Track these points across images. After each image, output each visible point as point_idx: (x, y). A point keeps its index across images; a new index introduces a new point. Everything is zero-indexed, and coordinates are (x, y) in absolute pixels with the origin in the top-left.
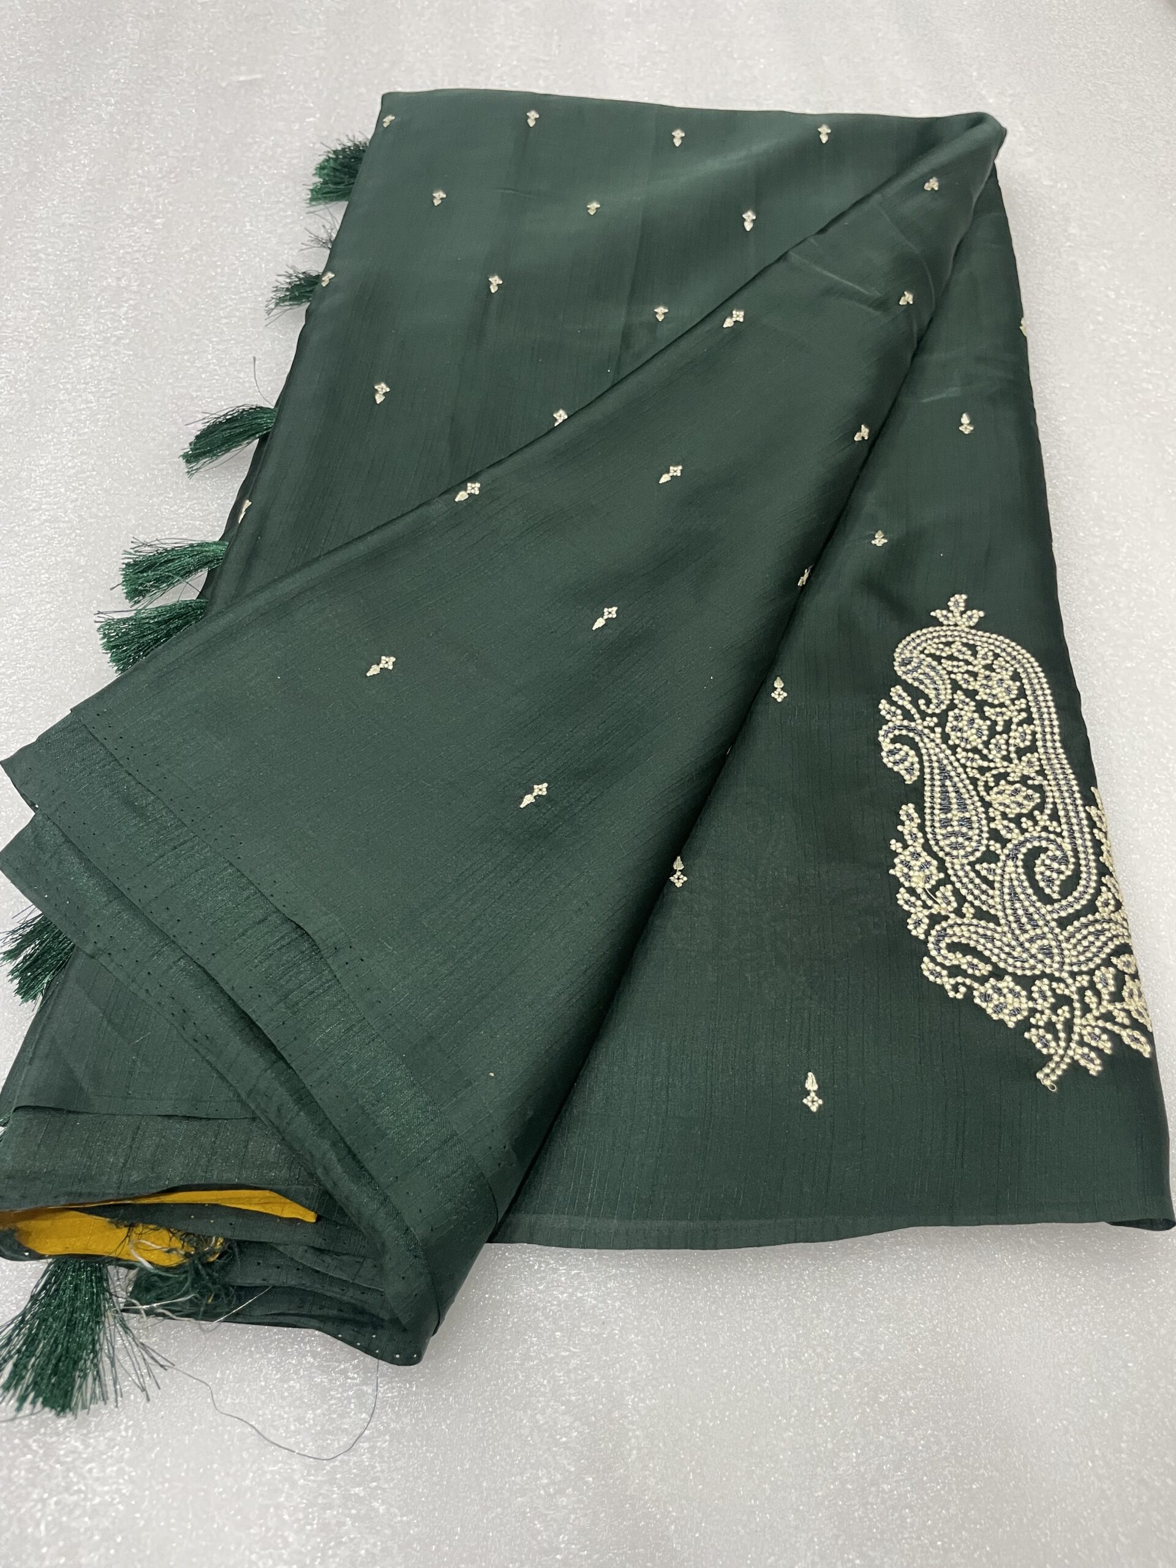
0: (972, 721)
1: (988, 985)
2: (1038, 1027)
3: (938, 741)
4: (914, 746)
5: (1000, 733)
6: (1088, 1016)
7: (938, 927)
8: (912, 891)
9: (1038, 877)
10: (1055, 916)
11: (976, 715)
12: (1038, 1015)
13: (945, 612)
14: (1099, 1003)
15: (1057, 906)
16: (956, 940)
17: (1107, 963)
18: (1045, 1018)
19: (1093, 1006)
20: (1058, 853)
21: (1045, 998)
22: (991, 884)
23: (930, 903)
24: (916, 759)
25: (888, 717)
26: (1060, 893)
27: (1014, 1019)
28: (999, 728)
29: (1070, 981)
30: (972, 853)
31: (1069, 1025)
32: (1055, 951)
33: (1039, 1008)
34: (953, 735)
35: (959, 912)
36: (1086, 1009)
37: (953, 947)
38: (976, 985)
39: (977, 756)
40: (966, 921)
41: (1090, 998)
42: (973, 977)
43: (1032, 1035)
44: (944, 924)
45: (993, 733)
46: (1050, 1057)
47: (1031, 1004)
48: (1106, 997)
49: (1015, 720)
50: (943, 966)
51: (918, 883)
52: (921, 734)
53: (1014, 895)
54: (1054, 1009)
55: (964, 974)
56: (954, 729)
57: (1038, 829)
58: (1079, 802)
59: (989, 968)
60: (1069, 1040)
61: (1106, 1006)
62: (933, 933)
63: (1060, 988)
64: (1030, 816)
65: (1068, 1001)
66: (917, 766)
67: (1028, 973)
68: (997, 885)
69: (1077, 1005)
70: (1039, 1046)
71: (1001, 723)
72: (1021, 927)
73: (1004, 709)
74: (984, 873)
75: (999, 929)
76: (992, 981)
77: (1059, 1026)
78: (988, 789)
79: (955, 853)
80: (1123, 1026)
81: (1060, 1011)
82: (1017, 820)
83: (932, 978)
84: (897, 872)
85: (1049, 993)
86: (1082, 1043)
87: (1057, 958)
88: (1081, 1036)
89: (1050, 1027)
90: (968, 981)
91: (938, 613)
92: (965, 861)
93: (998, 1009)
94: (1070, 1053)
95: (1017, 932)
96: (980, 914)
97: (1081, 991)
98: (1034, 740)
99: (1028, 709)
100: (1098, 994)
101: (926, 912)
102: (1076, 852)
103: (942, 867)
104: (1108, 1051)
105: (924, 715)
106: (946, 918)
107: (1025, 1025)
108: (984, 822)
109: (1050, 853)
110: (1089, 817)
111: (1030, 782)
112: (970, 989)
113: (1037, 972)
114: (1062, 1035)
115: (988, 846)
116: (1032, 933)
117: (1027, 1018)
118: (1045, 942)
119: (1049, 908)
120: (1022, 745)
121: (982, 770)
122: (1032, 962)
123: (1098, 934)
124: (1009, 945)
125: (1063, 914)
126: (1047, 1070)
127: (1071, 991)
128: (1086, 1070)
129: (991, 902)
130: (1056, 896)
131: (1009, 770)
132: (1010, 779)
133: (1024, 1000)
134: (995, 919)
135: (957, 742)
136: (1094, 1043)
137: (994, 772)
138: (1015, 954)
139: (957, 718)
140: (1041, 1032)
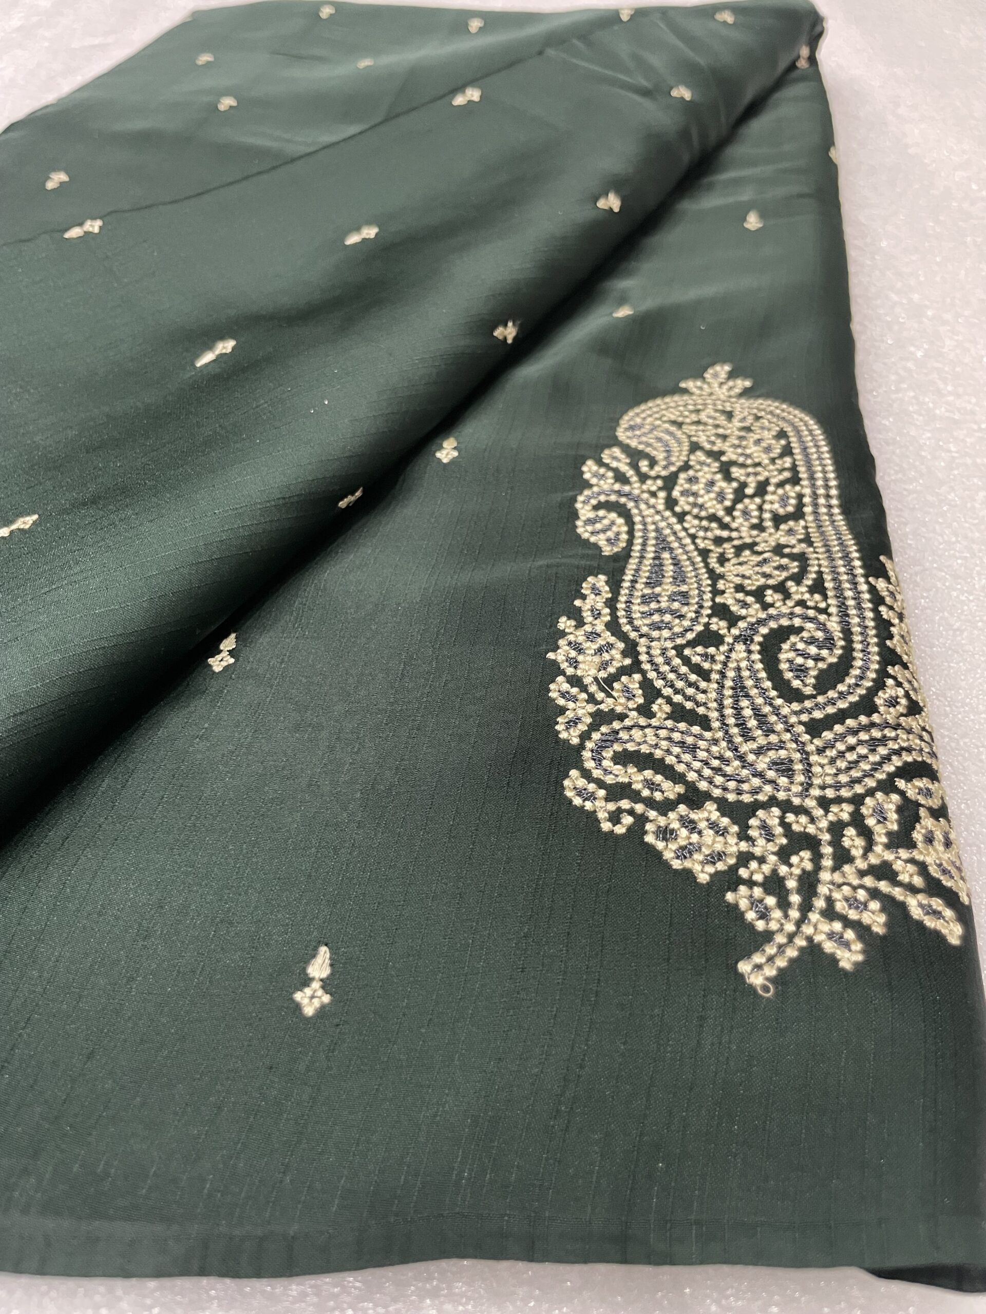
0: (712, 483)
1: (672, 815)
2: (751, 883)
3: (661, 507)
4: (626, 514)
5: (752, 497)
6: (847, 868)
7: (604, 729)
8: (576, 681)
9: (784, 666)
10: (805, 718)
11: (719, 476)
12: (754, 865)
13: (699, 383)
14: (868, 849)
15: (808, 704)
16: (631, 747)
17: (887, 786)
18: (766, 869)
19: (857, 853)
20: (820, 635)
21: (769, 836)
22: (705, 675)
23: (600, 696)
24: (625, 529)
25: (594, 481)
26: (815, 687)
27: (710, 869)
28: (749, 491)
29: (819, 812)
30: (682, 635)
31: (809, 884)
32: (798, 767)
33: (757, 851)
34: (682, 500)
35: (645, 711)
36: (843, 857)
37: (623, 758)
38: (652, 814)
39: (714, 525)
40: (654, 722)
41: (852, 840)
42: (650, 803)
43: (740, 897)
44: (616, 725)
45: (740, 495)
46: (768, 936)
47: (744, 846)
48: (881, 839)
49: (774, 481)
50: (601, 784)
51: (588, 669)
52: (636, 500)
53: (740, 689)
54: (784, 855)
55: (636, 797)
56: (684, 493)
57: (790, 603)
58: (860, 571)
59: (680, 789)
60: (806, 907)
61: (881, 853)
62: (596, 736)
63: (799, 824)
64: (781, 588)
65: (812, 843)
66: (624, 537)
67: (747, 798)
68: (715, 676)
69: (827, 850)
70: (751, 916)
71: (753, 485)
72: (747, 735)
73: (759, 469)
74: (696, 659)
75: (708, 735)
76: (682, 809)
77: (791, 884)
78: (722, 560)
79: (655, 634)
80: (912, 889)
81: (794, 859)
82: (759, 594)
83: (577, 801)
84: (558, 657)
85: (779, 830)
86: (830, 913)
87: (800, 778)
88: (830, 900)
89: (774, 884)
90: (639, 808)
91: (689, 384)
92: (669, 644)
93: (685, 852)
94: (808, 930)
95: (738, 740)
96: (679, 714)
97: (837, 829)
98: (800, 505)
99: (794, 468)
100: (866, 834)
101: (591, 708)
102: (847, 633)
103: (631, 649)
104: (878, 929)
105: (643, 478)
106: (622, 717)
107: (731, 880)
108: (708, 596)
109: (805, 634)
110: (873, 590)
111: (787, 551)
112: (641, 820)
113: (761, 797)
114: (795, 899)
115: (707, 625)
116: (762, 741)
117: (733, 869)
118: (783, 753)
119: (796, 706)
120: (781, 511)
121: (718, 541)
122: (756, 782)
123: (873, 744)
124: (721, 758)
125: (818, 715)
126: (758, 958)
127: (820, 828)
128: (833, 960)
129: (701, 697)
130: (808, 691)
131: (758, 540)
132: (757, 548)
133: (732, 840)
134: (705, 723)
135: (687, 508)
136: (853, 915)
137: (736, 543)
138: (729, 770)
139: (692, 480)
140: (758, 892)
